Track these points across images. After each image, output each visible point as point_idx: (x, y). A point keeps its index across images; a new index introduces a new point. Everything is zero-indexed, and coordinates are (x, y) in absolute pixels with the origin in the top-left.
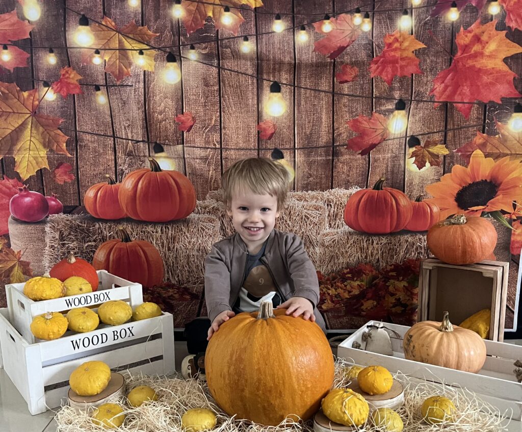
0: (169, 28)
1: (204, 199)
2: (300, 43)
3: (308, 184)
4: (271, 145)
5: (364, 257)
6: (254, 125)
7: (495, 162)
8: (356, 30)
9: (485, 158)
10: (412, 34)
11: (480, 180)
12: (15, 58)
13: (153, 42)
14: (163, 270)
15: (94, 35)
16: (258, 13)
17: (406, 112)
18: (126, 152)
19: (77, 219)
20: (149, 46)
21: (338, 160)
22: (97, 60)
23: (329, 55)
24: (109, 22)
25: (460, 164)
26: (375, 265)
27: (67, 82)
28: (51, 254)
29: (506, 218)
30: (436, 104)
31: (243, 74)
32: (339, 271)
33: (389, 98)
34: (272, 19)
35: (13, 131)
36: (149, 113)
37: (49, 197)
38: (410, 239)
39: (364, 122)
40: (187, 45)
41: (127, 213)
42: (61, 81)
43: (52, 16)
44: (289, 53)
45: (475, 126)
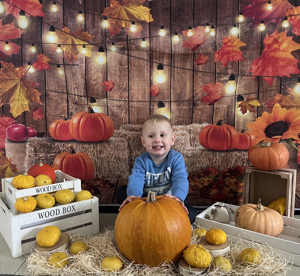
0: (100, 33)
1: (119, 129)
2: (174, 42)
3: (178, 122)
4: (158, 99)
5: (211, 164)
6: (147, 88)
7: (287, 111)
8: (206, 35)
9: (282, 108)
10: (238, 38)
11: (279, 121)
12: (12, 49)
13: (91, 41)
14: (93, 170)
15: (58, 36)
16: (151, 25)
17: (235, 81)
18: (74, 102)
19: (45, 140)
20: (89, 43)
21: (196, 109)
22: (59, 51)
23: (191, 49)
24: (66, 29)
25: (267, 112)
26: (217, 169)
27: (41, 62)
28: (29, 160)
29: (294, 143)
30: (253, 77)
31: (142, 59)
32: (196, 172)
33: (226, 74)
34: (159, 29)
35: (9, 90)
36: (87, 80)
37: (29, 127)
38: (238, 154)
39: (211, 87)
40: (110, 43)
41: (73, 137)
42: (38, 61)
43: (34, 26)
44: (168, 48)
45: (275, 90)
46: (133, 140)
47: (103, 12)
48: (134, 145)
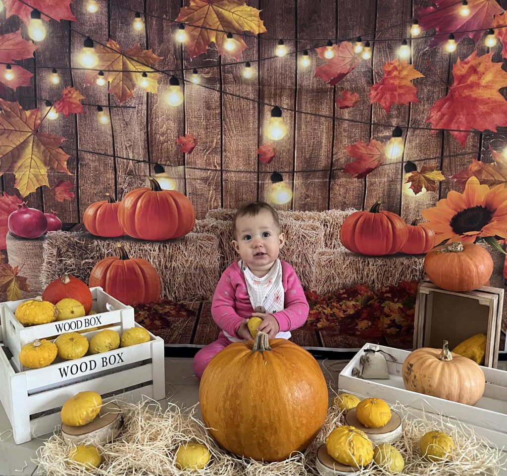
0: (172, 52)
1: (203, 218)
2: (302, 68)
3: (305, 205)
4: (271, 169)
5: (360, 278)
6: (254, 148)
7: (490, 189)
8: (356, 58)
9: (481, 184)
10: (411, 63)
11: (475, 205)
12: (18, 78)
13: (157, 66)
14: (159, 287)
15: (98, 56)
16: (262, 39)
17: (403, 139)
18: (126, 171)
19: (76, 236)
20: (154, 69)
21: (335, 183)
22: (101, 82)
23: (330, 81)
24: (114, 44)
25: (456, 190)
26: (370, 286)
27: (69, 101)
28: (48, 270)
29: (500, 243)
30: (433, 131)
31: (244, 98)
32: (335, 292)
33: (387, 126)
34: (275, 44)
35: (15, 148)
36: (151, 134)
37: (48, 214)
38: (406, 262)
39: (362, 148)
40: (191, 69)
41: (125, 231)
42: (63, 100)
43: (57, 37)
44: (291, 78)
45: (471, 153)
46: (229, 236)
47: (176, 16)
48: (229, 244)
